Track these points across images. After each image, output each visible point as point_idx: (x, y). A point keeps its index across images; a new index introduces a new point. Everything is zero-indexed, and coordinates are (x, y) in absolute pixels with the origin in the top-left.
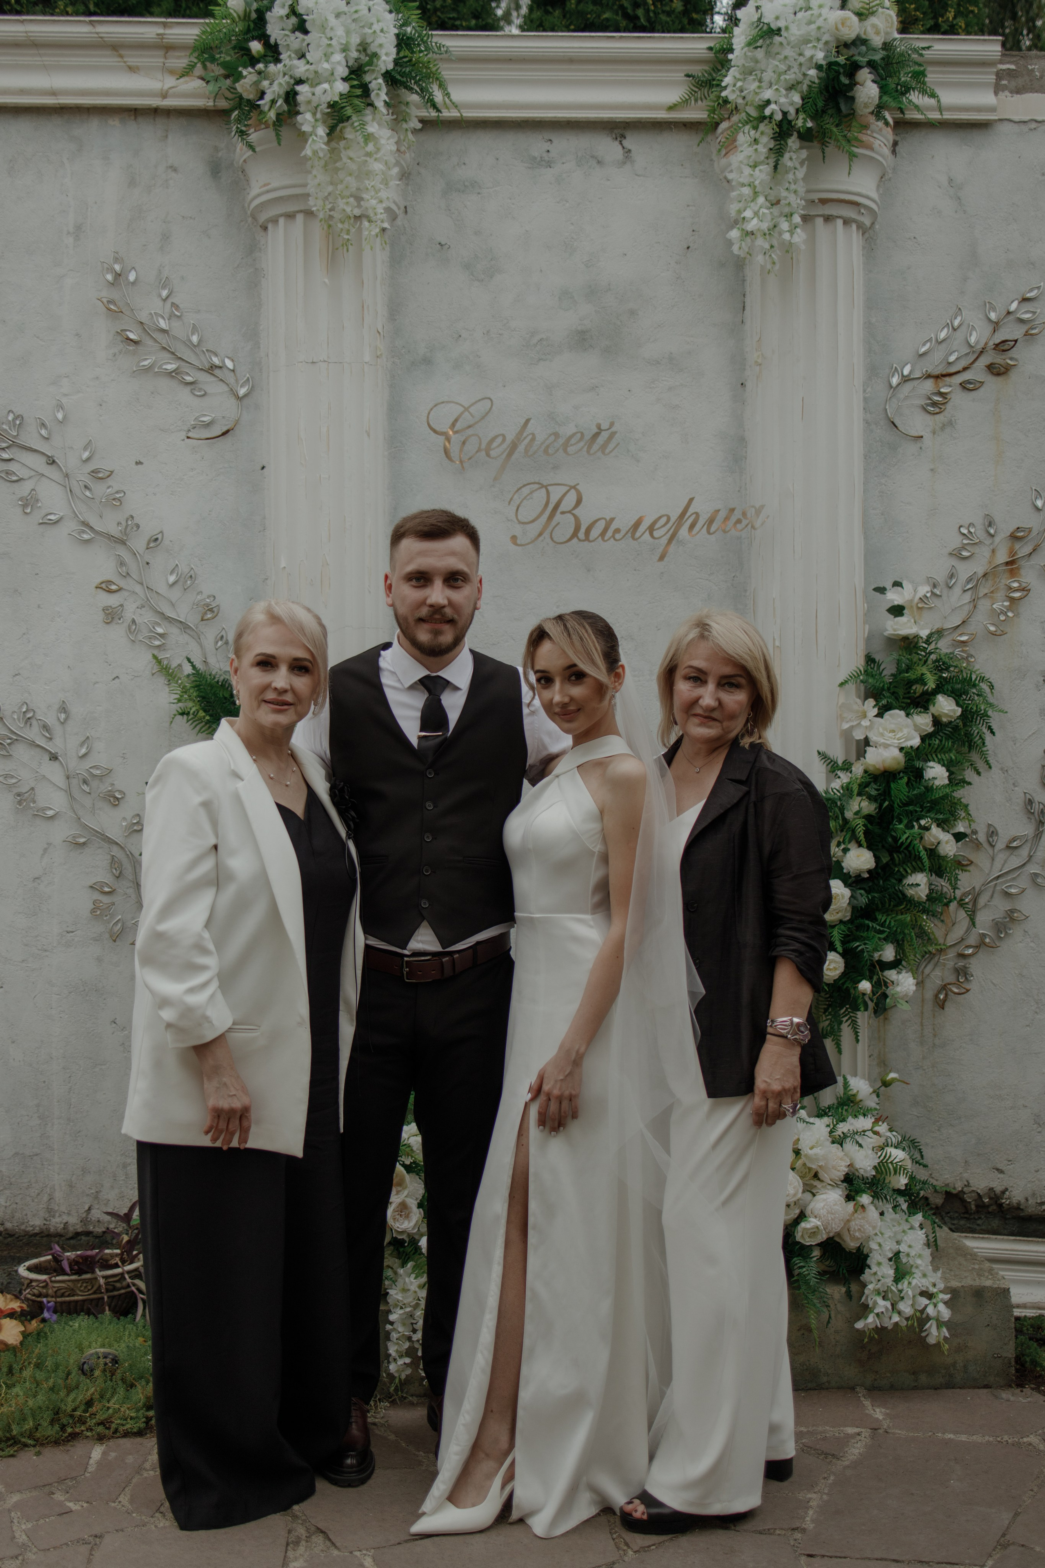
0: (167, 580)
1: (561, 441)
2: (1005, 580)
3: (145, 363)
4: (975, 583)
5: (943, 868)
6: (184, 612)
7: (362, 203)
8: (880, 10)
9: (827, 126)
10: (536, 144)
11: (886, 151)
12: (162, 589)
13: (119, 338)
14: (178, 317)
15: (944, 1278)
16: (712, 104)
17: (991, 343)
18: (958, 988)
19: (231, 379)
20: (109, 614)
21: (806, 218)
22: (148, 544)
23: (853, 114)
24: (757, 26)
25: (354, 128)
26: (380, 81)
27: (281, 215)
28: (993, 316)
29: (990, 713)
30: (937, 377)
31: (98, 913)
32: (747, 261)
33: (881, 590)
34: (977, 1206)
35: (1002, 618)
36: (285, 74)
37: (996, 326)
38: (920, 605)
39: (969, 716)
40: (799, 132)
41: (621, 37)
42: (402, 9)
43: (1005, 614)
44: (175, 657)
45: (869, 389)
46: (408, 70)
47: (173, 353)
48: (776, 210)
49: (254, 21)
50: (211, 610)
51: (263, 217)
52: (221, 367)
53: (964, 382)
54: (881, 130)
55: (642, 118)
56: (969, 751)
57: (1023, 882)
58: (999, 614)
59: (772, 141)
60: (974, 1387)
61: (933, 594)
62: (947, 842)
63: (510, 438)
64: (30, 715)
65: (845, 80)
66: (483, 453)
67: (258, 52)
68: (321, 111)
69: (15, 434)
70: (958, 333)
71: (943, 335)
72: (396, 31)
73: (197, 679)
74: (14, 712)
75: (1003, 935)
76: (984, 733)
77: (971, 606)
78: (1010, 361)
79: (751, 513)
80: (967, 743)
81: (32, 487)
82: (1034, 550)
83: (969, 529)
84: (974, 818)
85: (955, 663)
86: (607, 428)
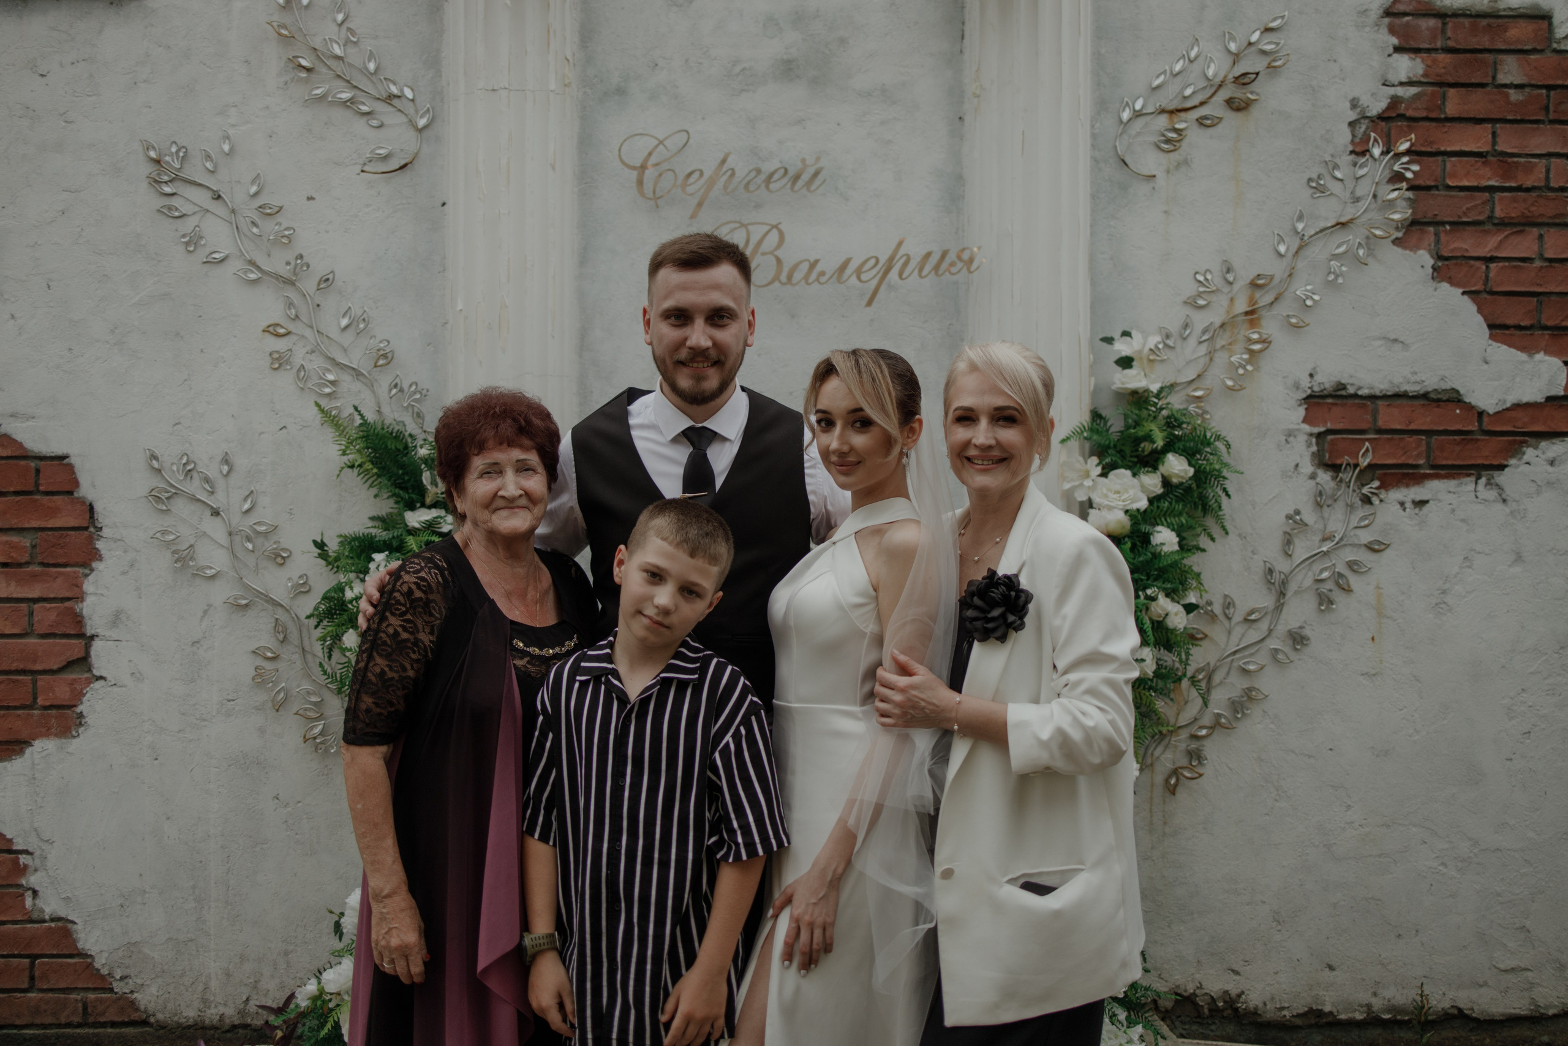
0: (339, 324)
1: (763, 177)
2: (1245, 332)
3: (318, 91)
4: (1211, 334)
5: (1172, 642)
6: (356, 358)
12: (334, 333)
13: (291, 65)
14: (355, 43)
17: (1231, 76)
18: (1190, 773)
19: (411, 110)
20: (277, 359)
22: (319, 284)
28: (1233, 47)
29: (1225, 473)
30: (1171, 112)
31: (260, 680)
33: (1109, 340)
34: (1210, 1010)
35: (1241, 371)
37: (1236, 57)
38: (1151, 357)
39: (1202, 477)
43: (1244, 367)
44: (344, 407)
45: (1098, 125)
47: (348, 82)
50: (385, 356)
52: (399, 97)
53: (1200, 118)
56: (1204, 517)
57: (1263, 658)
58: (1237, 368)
61: (1166, 345)
62: (1176, 614)
63: (707, 174)
64: (189, 468)
66: (679, 189)
69: (178, 167)
70: (1195, 63)
71: (1178, 67)
73: (365, 429)
74: (172, 464)
75: (1239, 716)
76: (1219, 496)
77: (1208, 358)
78: (1250, 96)
79: (966, 256)
80: (1200, 507)
81: (197, 224)
82: (1276, 299)
83: (1204, 275)
84: (1207, 588)
85: (1188, 420)
86: (813, 160)
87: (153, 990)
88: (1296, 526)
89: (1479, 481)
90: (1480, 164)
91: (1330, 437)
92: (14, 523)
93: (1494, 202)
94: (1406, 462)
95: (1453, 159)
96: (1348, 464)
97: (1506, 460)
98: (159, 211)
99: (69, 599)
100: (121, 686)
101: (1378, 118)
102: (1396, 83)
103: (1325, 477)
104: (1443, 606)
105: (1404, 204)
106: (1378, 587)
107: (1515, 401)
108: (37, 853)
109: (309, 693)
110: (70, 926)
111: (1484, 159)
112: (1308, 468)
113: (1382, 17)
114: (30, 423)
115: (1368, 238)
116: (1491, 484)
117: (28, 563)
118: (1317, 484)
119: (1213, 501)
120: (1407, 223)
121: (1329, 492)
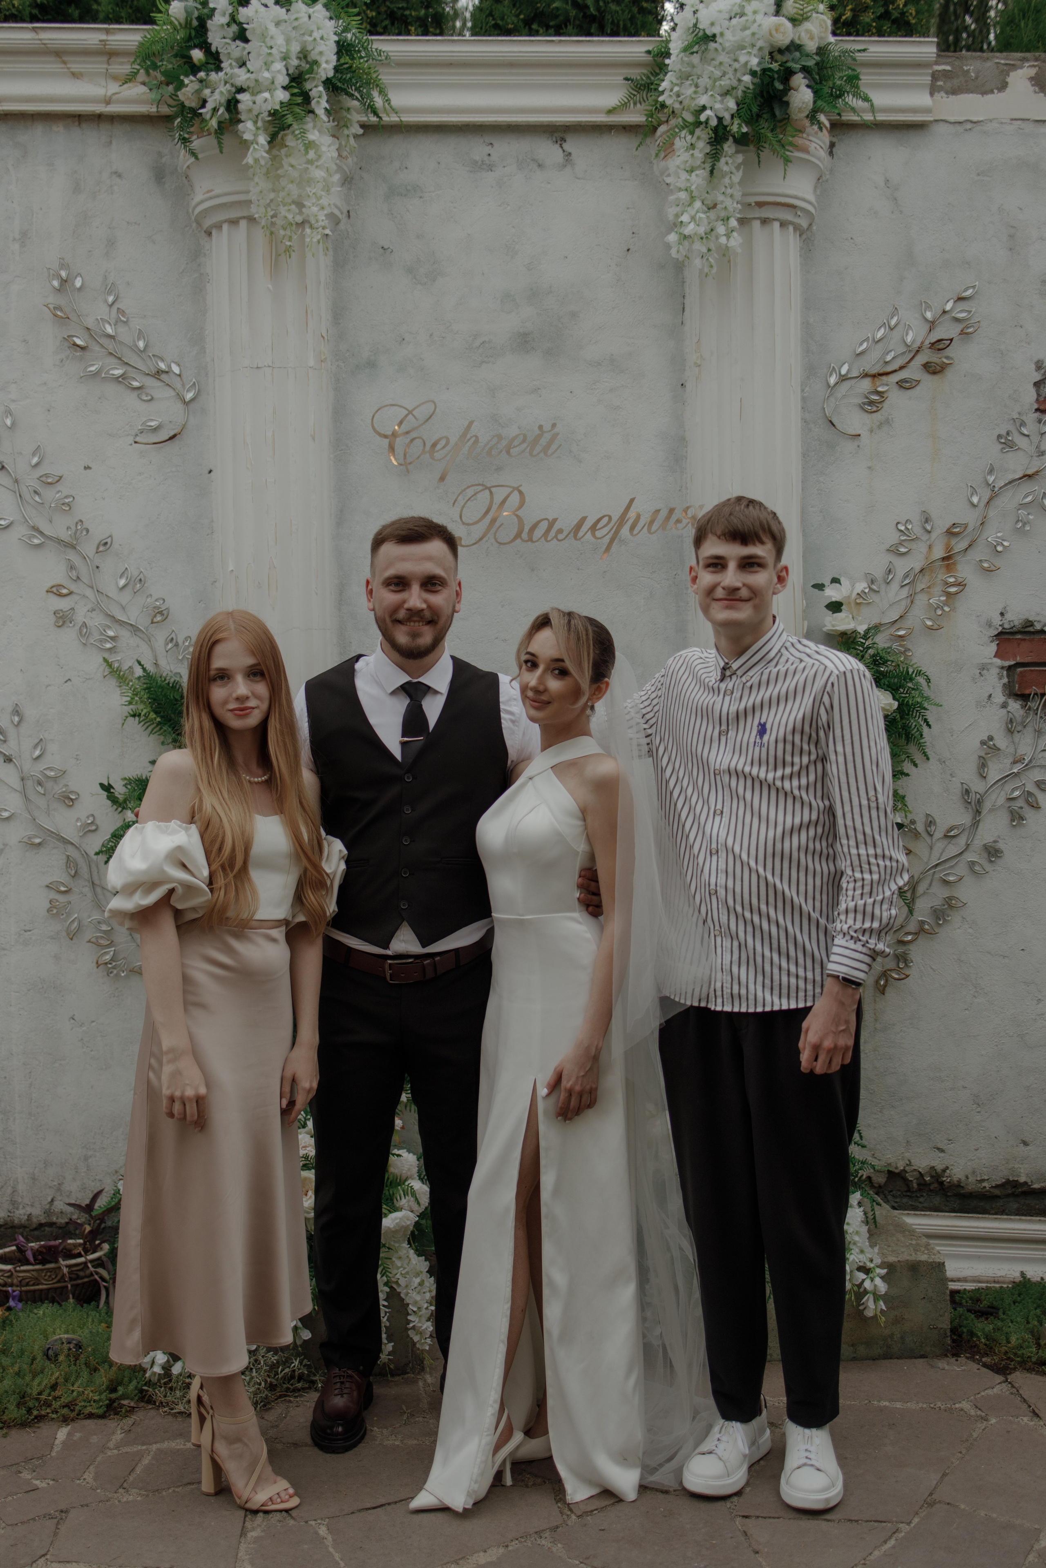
0: (117, 584)
1: (504, 443)
2: (942, 575)
3: (92, 369)
4: (911, 579)
6: (134, 615)
7: (304, 210)
8: (814, 15)
9: (762, 131)
10: (477, 148)
11: (823, 154)
12: (113, 592)
13: (66, 344)
14: (124, 322)
15: (882, 1254)
16: (650, 108)
17: (927, 342)
18: (898, 974)
19: (178, 386)
20: (61, 617)
21: (742, 221)
22: (98, 548)
23: (788, 118)
24: (693, 32)
25: (296, 136)
26: (321, 88)
27: (225, 221)
28: (929, 315)
29: (926, 705)
30: (874, 376)
31: (55, 911)
32: (686, 263)
33: (820, 587)
34: (919, 1185)
35: (939, 612)
36: (226, 83)
37: (932, 325)
38: (858, 601)
39: (906, 709)
40: (734, 137)
41: (560, 41)
42: (343, 15)
43: (942, 609)
44: (126, 659)
45: (807, 389)
46: (349, 76)
47: (120, 359)
48: (712, 214)
49: (195, 29)
50: (161, 613)
51: (207, 223)
52: (167, 372)
53: (900, 381)
54: (816, 133)
55: (582, 122)
57: (961, 869)
58: (936, 609)
59: (708, 146)
60: (911, 1358)
63: (453, 440)
65: (779, 86)
66: (428, 455)
67: (200, 60)
68: (262, 119)
70: (895, 330)
71: (879, 335)
72: (336, 38)
73: (147, 679)
75: (941, 922)
76: (921, 726)
77: (909, 600)
78: (945, 360)
79: (692, 513)
80: (904, 736)
82: (970, 546)
83: (906, 525)
84: (910, 809)
85: (893, 657)
86: (550, 429)
88: (990, 751)
91: (1019, 670)
96: (1036, 694)
103: (1015, 706)
109: (99, 923)
112: (999, 698)
118: (1009, 712)
119: (916, 730)
121: (1019, 719)
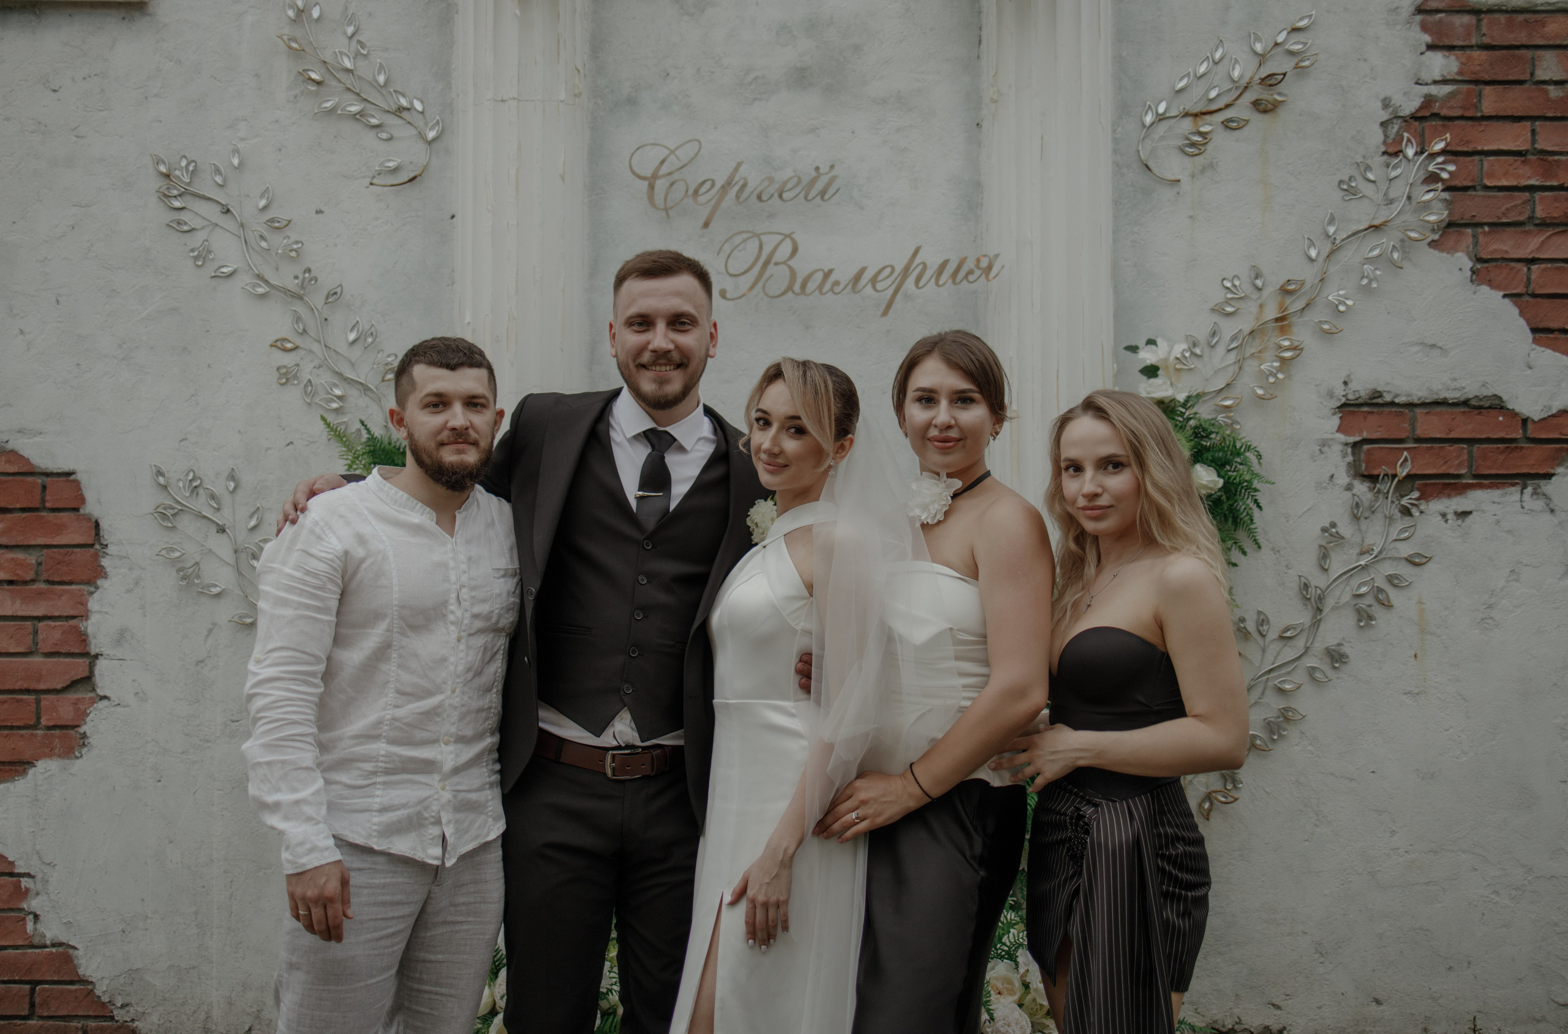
0: (347, 339)
1: (776, 186)
2: (1274, 339)
3: (328, 105)
4: (1240, 342)
6: (364, 373)
12: (342, 348)
13: (301, 79)
14: (365, 56)
17: (1257, 78)
18: (1226, 797)
19: (419, 121)
20: (285, 374)
22: (327, 298)
28: (1259, 47)
29: (1256, 484)
30: (1196, 115)
33: (1133, 349)
35: (1272, 380)
37: (1262, 58)
38: (1178, 366)
39: (1232, 488)
43: (1275, 376)
44: (350, 423)
45: (1120, 129)
47: (358, 94)
52: (408, 109)
53: (1225, 121)
56: (1235, 530)
57: (1300, 677)
58: (1268, 376)
61: (1193, 354)
63: (719, 182)
64: (195, 484)
66: (691, 199)
69: (188, 181)
70: (1220, 66)
71: (1202, 69)
73: (371, 443)
74: (179, 480)
75: (1275, 737)
76: (1251, 509)
77: (1237, 367)
78: (1277, 97)
79: (984, 263)
80: (1230, 520)
81: (205, 238)
82: (1307, 305)
83: (1232, 281)
84: (1239, 604)
85: (1216, 430)
86: (827, 169)
87: (155, 1018)
88: (1333, 539)
89: (1525, 491)
90: (1519, 163)
91: (1366, 447)
92: (20, 540)
93: (1534, 201)
94: (1447, 472)
95: (1491, 158)
96: (1386, 475)
97: (1553, 468)
98: (168, 225)
99: (73, 617)
100: (125, 706)
101: (1411, 118)
102: (1430, 82)
103: (1362, 488)
104: (1489, 621)
105: (1440, 205)
106: (1420, 602)
107: (1562, 407)
108: (39, 876)
110: (71, 951)
111: (1523, 158)
112: (1343, 478)
113: (1414, 15)
114: (37, 439)
115: (1402, 241)
116: (1538, 494)
117: (33, 581)
118: (1354, 495)
119: (1245, 514)
120: (1443, 225)
121: (1366, 504)
